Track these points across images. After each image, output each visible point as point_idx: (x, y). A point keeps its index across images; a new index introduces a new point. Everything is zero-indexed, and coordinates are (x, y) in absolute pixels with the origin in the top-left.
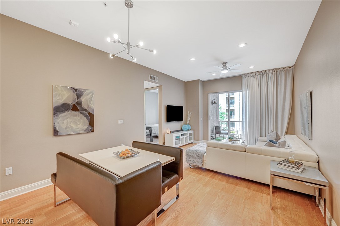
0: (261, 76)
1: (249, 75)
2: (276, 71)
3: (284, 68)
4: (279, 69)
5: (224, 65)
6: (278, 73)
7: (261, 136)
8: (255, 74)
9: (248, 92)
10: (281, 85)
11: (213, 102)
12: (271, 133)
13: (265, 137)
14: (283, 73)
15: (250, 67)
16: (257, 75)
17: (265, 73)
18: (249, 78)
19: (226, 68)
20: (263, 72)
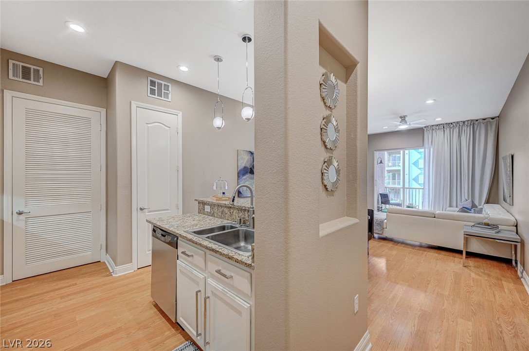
0: (451, 130)
1: (434, 128)
2: (473, 123)
3: (484, 119)
4: (477, 120)
5: (403, 119)
6: (476, 126)
7: (450, 206)
8: (443, 126)
9: (432, 149)
10: (479, 141)
11: (379, 162)
12: (464, 201)
13: (457, 207)
14: (483, 126)
15: (437, 120)
16: (445, 127)
17: (456, 126)
18: (434, 131)
19: (406, 122)
20: (454, 124)
